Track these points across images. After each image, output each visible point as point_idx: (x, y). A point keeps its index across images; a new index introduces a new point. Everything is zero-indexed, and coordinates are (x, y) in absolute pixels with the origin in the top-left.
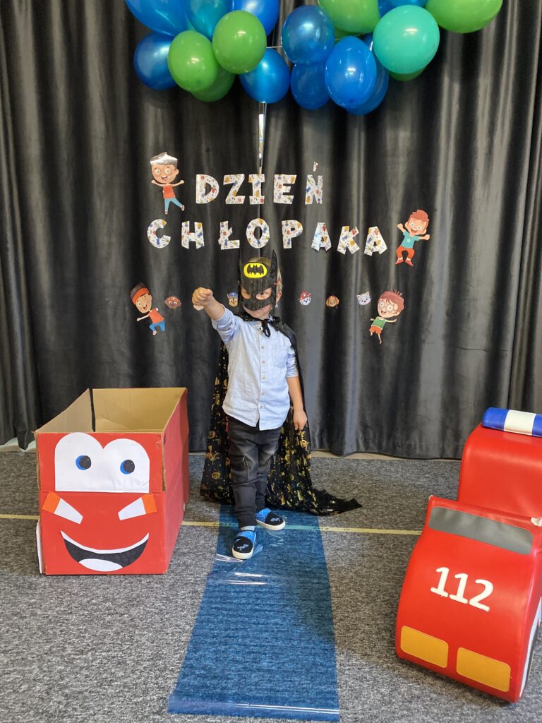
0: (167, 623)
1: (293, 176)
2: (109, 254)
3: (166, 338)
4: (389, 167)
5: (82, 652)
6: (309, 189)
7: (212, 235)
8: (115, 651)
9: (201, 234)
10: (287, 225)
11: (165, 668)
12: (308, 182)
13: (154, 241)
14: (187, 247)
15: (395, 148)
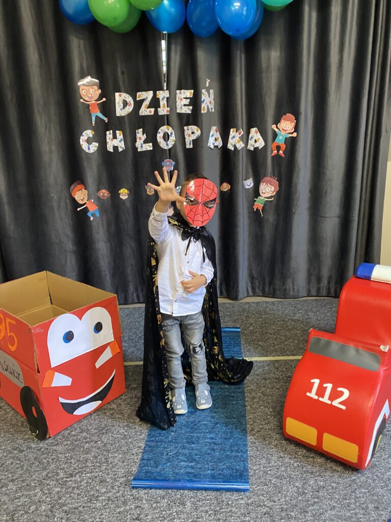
0: (131, 445)
1: (191, 91)
2: (51, 159)
3: (101, 222)
4: (264, 81)
5: (71, 476)
6: (204, 100)
7: (131, 140)
8: (96, 472)
9: (121, 140)
10: (188, 129)
12: (202, 96)
13: (85, 147)
14: (111, 150)
15: (269, 66)
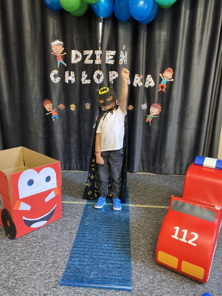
0: (59, 247)
1: (114, 51)
2: (34, 85)
3: (59, 122)
4: (157, 48)
5: (23, 260)
6: (121, 57)
7: (79, 77)
8: (37, 259)
9: (73, 77)
10: (111, 73)
11: (58, 267)
12: (121, 55)
13: (53, 80)
14: (67, 82)
15: (160, 39)
